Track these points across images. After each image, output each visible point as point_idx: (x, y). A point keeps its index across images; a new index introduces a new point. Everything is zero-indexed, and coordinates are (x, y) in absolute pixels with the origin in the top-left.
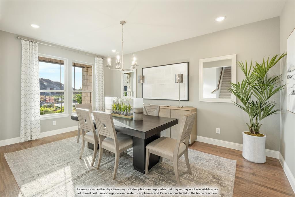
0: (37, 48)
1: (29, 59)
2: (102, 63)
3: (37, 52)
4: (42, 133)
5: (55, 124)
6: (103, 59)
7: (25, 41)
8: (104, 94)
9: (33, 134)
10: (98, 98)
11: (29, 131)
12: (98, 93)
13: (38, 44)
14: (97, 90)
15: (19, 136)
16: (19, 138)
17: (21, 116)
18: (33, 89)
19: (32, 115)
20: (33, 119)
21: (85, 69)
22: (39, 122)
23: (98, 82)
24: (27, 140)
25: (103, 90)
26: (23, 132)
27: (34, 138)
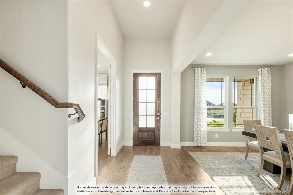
0: (205, 72)
1: (199, 81)
2: (269, 74)
3: (205, 75)
4: (208, 142)
5: (217, 137)
6: (270, 69)
7: (197, 68)
8: (271, 110)
9: (202, 142)
10: (263, 115)
11: (199, 138)
12: (263, 109)
13: (206, 68)
14: (262, 106)
15: (193, 141)
16: (192, 142)
17: (195, 126)
18: (202, 105)
19: (201, 126)
20: (202, 130)
21: (241, 83)
22: (206, 133)
23: (263, 96)
24: (198, 146)
25: (271, 106)
26: (195, 138)
27: (203, 145)
